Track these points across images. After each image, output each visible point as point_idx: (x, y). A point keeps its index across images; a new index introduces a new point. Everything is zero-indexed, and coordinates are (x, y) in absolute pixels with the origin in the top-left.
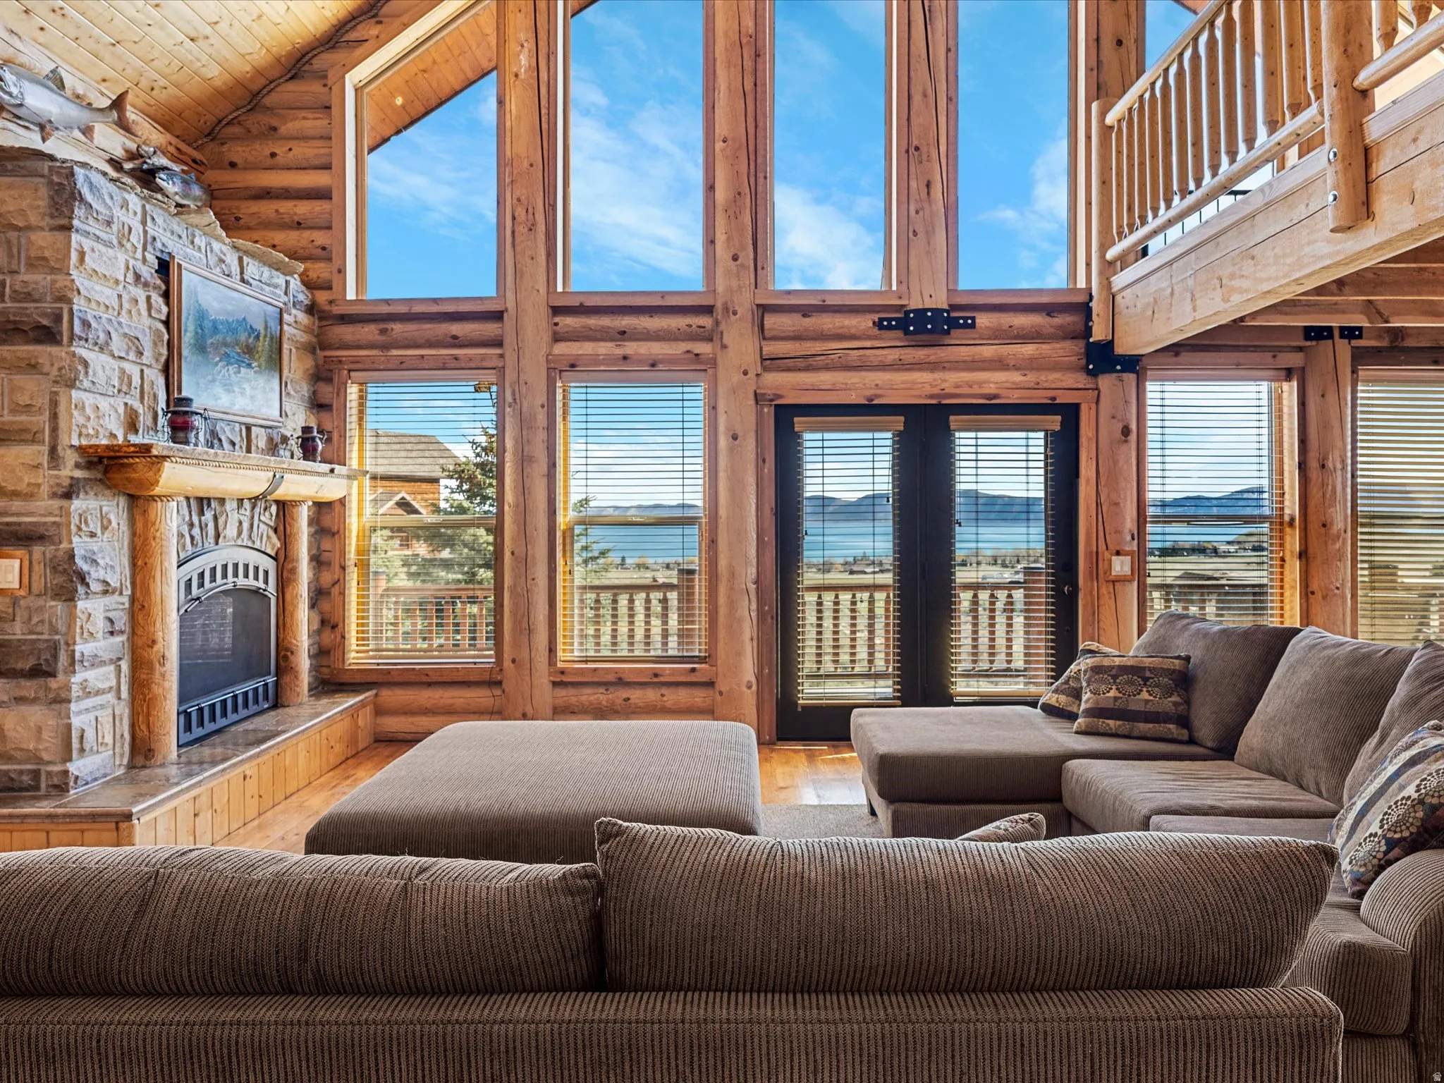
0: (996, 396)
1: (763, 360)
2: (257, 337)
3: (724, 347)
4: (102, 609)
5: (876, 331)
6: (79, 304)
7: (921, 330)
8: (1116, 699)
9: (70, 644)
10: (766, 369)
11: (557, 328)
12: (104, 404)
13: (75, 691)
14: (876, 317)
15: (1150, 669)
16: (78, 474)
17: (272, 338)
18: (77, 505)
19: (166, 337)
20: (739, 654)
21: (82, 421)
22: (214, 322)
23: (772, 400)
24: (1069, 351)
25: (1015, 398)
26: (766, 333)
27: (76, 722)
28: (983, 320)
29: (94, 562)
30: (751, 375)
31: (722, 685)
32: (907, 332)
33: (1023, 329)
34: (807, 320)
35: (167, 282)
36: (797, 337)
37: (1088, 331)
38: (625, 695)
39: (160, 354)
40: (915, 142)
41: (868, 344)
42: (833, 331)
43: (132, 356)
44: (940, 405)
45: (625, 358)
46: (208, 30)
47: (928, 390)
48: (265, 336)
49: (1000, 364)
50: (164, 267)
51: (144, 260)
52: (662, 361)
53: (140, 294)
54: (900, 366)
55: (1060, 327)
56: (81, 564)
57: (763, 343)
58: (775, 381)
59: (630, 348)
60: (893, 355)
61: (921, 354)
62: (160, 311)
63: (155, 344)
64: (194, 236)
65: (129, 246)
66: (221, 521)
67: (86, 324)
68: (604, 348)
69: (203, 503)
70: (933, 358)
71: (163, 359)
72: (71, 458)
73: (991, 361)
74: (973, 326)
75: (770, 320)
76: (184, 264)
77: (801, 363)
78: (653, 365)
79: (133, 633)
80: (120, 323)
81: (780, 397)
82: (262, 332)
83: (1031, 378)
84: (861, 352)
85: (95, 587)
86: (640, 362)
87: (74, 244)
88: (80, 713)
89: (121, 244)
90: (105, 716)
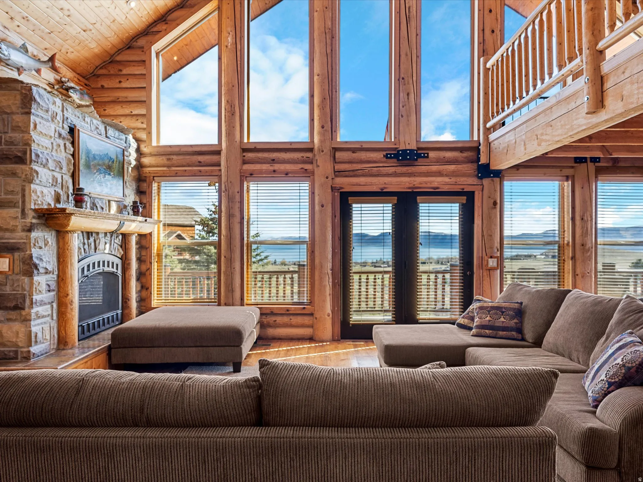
0: (438, 188)
1: (335, 172)
2: (113, 162)
3: (318, 166)
4: (45, 280)
5: (385, 159)
6: (34, 147)
7: (404, 159)
8: (489, 321)
9: (31, 295)
10: (336, 176)
11: (245, 158)
12: (45, 191)
13: (33, 316)
14: (385, 153)
15: (505, 308)
16: (34, 221)
17: (119, 162)
18: (34, 234)
19: (73, 161)
20: (324, 301)
21: (35, 198)
22: (94, 155)
23: (339, 190)
24: (469, 168)
25: (446, 189)
26: (336, 160)
27: (34, 329)
28: (432, 154)
29: (41, 260)
30: (330, 178)
31: (317, 315)
32: (398, 160)
33: (450, 158)
34: (354, 154)
35: (73, 137)
36: (350, 162)
37: (479, 160)
38: (274, 319)
39: (70, 169)
40: (402, 76)
41: (381, 165)
42: (366, 159)
43: (58, 170)
44: (413, 192)
45: (274, 171)
46: (91, 27)
47: (408, 185)
48: (116, 161)
49: (439, 174)
50: (72, 131)
51: (63, 128)
52: (291, 173)
53: (61, 142)
54: (395, 175)
55: (466, 157)
56: (35, 260)
57: (335, 165)
58: (340, 181)
59: (277, 167)
60: (392, 170)
61: (404, 169)
62: (70, 150)
63: (68, 165)
64: (85, 117)
65: (56, 121)
66: (97, 242)
67: (37, 156)
68: (265, 167)
69: (89, 234)
70: (410, 171)
71: (71, 171)
72: (31, 214)
73: (435, 172)
74: (427, 157)
75: (338, 155)
76: (80, 130)
77: (351, 173)
78: (287, 174)
79: (59, 291)
80: (52, 155)
81: (342, 188)
82: (115, 159)
83: (453, 180)
84: (378, 168)
85: (42, 270)
86: (281, 173)
87: (32, 121)
88: (35, 325)
89: (52, 120)
90: (46, 327)
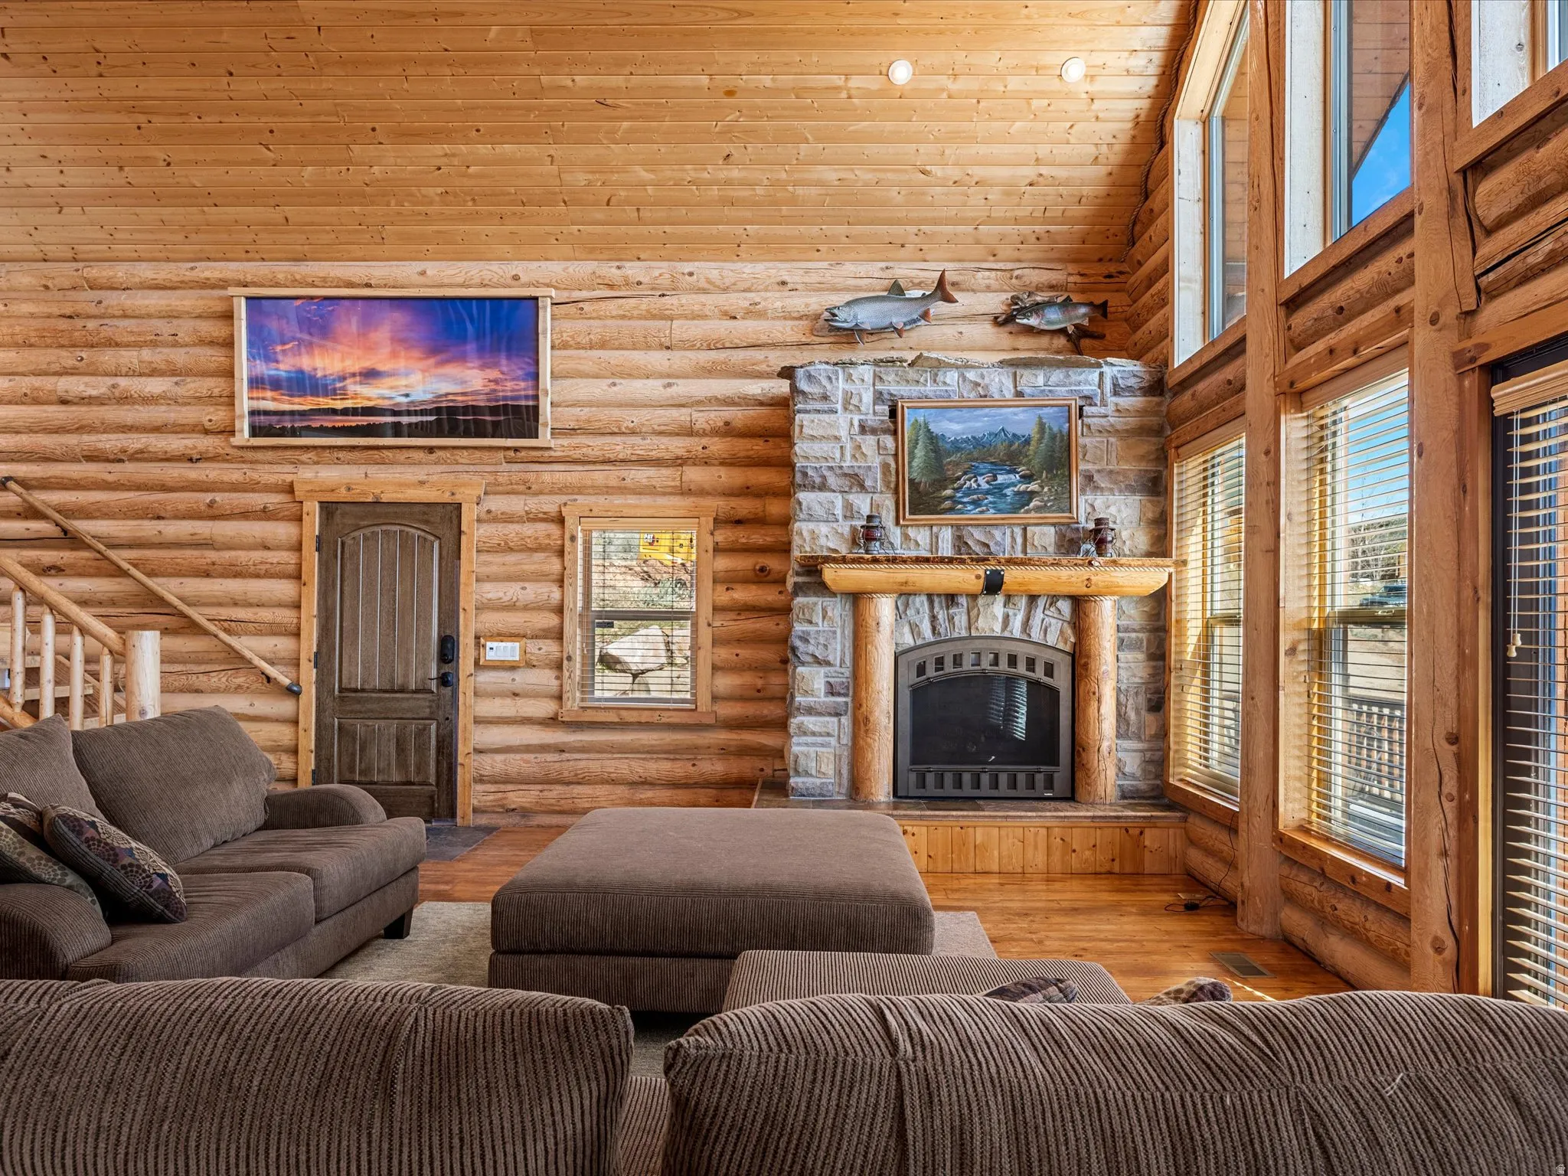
2: (1027, 442)
4: (822, 674)
6: (802, 464)
9: (792, 694)
11: (1292, 334)
12: (824, 529)
13: (795, 728)
16: (800, 579)
17: (1053, 437)
18: (800, 600)
19: (893, 465)
21: (800, 542)
22: (955, 442)
27: (795, 749)
29: (807, 641)
35: (895, 423)
39: (889, 482)
43: (856, 489)
48: (1040, 440)
50: (893, 413)
51: (876, 412)
53: (870, 440)
56: (798, 643)
62: (885, 448)
63: (884, 475)
64: (936, 375)
65: (853, 407)
66: (974, 613)
67: (805, 474)
69: (950, 599)
71: (892, 485)
72: (796, 567)
76: (909, 405)
80: (841, 467)
82: (1036, 436)
87: (797, 422)
88: (799, 744)
89: (846, 409)
90: (827, 753)
